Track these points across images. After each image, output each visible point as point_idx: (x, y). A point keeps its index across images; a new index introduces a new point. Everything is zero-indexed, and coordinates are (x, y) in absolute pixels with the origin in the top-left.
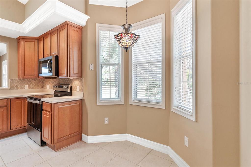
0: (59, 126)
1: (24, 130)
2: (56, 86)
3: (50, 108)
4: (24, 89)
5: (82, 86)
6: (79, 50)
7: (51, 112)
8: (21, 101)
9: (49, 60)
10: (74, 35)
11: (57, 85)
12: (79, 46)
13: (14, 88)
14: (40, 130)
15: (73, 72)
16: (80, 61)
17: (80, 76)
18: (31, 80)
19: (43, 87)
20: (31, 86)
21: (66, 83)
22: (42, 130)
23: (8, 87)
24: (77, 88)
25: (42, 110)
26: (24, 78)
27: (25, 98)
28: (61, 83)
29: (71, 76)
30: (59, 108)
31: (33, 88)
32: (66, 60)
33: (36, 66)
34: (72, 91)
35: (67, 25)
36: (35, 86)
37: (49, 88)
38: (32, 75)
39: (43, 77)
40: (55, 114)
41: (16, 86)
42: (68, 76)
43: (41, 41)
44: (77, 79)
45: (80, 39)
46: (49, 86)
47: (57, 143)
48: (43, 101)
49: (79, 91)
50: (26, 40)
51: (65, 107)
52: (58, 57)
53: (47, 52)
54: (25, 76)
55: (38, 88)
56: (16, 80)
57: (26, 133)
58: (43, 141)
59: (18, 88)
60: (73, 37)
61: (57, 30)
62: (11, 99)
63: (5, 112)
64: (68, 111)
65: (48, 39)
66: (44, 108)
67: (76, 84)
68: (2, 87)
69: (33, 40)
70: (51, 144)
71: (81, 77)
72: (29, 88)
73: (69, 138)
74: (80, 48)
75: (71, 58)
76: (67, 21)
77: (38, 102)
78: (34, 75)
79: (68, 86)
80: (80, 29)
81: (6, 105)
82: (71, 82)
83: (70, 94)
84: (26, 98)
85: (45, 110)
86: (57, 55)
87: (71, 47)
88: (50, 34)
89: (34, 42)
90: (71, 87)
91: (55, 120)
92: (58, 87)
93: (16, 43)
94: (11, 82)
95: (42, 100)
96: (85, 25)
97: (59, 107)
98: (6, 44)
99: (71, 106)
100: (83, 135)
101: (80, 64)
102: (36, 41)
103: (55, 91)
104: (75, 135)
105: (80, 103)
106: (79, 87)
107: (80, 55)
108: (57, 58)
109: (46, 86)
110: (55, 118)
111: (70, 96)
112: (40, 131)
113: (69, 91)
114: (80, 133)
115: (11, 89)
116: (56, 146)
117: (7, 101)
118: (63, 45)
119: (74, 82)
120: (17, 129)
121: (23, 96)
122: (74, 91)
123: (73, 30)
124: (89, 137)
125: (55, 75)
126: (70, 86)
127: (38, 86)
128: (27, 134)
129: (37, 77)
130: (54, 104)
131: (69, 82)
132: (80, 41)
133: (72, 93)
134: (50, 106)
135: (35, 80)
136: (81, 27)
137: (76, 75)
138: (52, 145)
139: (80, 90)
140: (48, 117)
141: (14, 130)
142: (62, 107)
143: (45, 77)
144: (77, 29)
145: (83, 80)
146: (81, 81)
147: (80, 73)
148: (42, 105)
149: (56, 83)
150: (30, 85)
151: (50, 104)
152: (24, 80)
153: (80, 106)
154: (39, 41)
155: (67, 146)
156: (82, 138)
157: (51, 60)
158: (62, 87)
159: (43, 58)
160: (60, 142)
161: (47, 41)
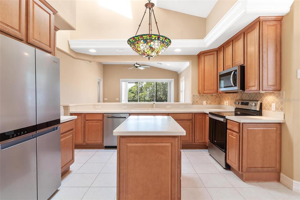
0: (248, 152)
1: (204, 147)
2: (237, 103)
3: (237, 128)
4: (203, 104)
5: (282, 103)
6: (276, 51)
7: (239, 133)
8: (202, 117)
9: (233, 72)
10: (269, 32)
11: (239, 101)
12: (276, 46)
13: (195, 104)
14: (224, 150)
15: (268, 84)
16: (278, 67)
17: (278, 89)
18: (209, 96)
19: (220, 103)
20: (209, 102)
21: (251, 99)
22: (226, 151)
23: (190, 102)
24: (271, 106)
25: (227, 129)
26: (204, 93)
27: (205, 114)
28: (244, 99)
29: (264, 89)
30: (248, 130)
31: (210, 104)
32: (257, 68)
33: (215, 80)
34: (263, 110)
35: (258, 23)
36: (212, 102)
37: (227, 104)
38: (211, 90)
39: (223, 92)
40: (243, 136)
41: (197, 102)
42: (259, 90)
43: (220, 51)
44: (271, 94)
45: (279, 35)
46: (227, 102)
47: (246, 172)
48: (227, 119)
49: (275, 110)
50: (206, 54)
51: (256, 130)
52: (244, 66)
53: (229, 63)
54: (205, 92)
55: (215, 104)
56: (197, 95)
57: (208, 150)
58: (227, 163)
59: (198, 104)
60: (268, 36)
61: (243, 34)
62: (195, 114)
63: (191, 125)
64: (260, 135)
65: (231, 47)
66: (229, 126)
67: (270, 100)
68: (179, 102)
69: (213, 53)
70: (239, 170)
71: (280, 90)
72: (207, 103)
73: (261, 172)
74: (279, 47)
75: (265, 65)
76: (259, 17)
77: (222, 120)
78: (212, 90)
79: (256, 102)
80: (278, 21)
81: (191, 119)
82: (261, 97)
83: (259, 113)
84: (208, 114)
85: (230, 130)
86: (243, 64)
87: (265, 50)
88: (233, 41)
89: (214, 54)
90: (261, 104)
91: (244, 144)
92: (240, 103)
93: (196, 60)
94: (193, 97)
95: (227, 117)
96: (288, 12)
97: (248, 128)
98: (189, 62)
99: (264, 130)
100: (282, 174)
101: (278, 71)
102: (215, 53)
103: (236, 109)
104: (270, 170)
105: (277, 128)
106: (275, 104)
107: (278, 59)
108: (243, 68)
109: (223, 102)
110: (244, 141)
111: (259, 116)
112: (224, 152)
113: (258, 109)
114: (278, 171)
115: (193, 104)
116: (244, 175)
117: (192, 115)
118: (252, 49)
119: (266, 97)
120: (199, 144)
121: (204, 111)
122: (266, 110)
123: (268, 26)
124: (294, 181)
125: (241, 89)
126: (259, 103)
127: (215, 102)
128: (209, 152)
129: (216, 92)
130: (242, 124)
131: (258, 97)
132: (279, 39)
133: (262, 112)
134: (237, 126)
135: (212, 96)
136: (280, 17)
137: (272, 88)
138: (240, 172)
139: (277, 109)
140: (235, 138)
141: (197, 144)
142: (252, 130)
143: (225, 92)
144: (275, 23)
145: (283, 95)
146: (279, 96)
147: (277, 85)
148: (226, 123)
149: (237, 99)
150: (207, 100)
151: (238, 123)
152: (203, 96)
153: (278, 132)
154: (218, 52)
155: (259, 182)
156: (281, 178)
157: (236, 71)
158: (247, 104)
159: (224, 70)
160: (249, 172)
161: (229, 50)
